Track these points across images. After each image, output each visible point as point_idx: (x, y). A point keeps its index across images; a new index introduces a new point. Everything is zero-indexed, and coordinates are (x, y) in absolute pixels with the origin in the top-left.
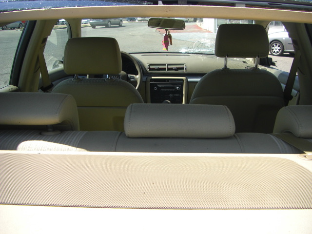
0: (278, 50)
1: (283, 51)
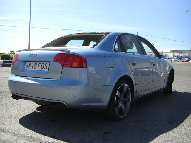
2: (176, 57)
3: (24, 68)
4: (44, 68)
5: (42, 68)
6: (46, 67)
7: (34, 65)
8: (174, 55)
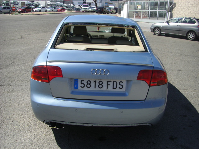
0: (158, 32)
1: (161, 33)
2: (48, 5)
3: (77, 88)
4: (118, 88)
5: (115, 87)
6: (121, 87)
7: (97, 84)
8: (46, 4)
